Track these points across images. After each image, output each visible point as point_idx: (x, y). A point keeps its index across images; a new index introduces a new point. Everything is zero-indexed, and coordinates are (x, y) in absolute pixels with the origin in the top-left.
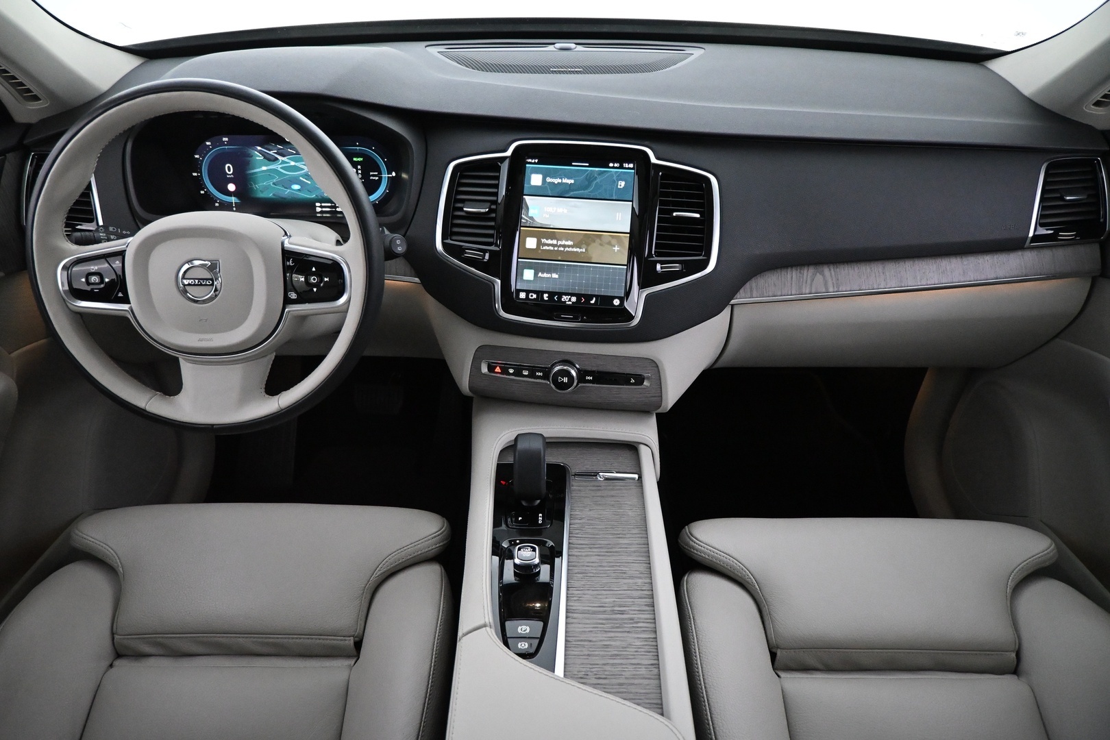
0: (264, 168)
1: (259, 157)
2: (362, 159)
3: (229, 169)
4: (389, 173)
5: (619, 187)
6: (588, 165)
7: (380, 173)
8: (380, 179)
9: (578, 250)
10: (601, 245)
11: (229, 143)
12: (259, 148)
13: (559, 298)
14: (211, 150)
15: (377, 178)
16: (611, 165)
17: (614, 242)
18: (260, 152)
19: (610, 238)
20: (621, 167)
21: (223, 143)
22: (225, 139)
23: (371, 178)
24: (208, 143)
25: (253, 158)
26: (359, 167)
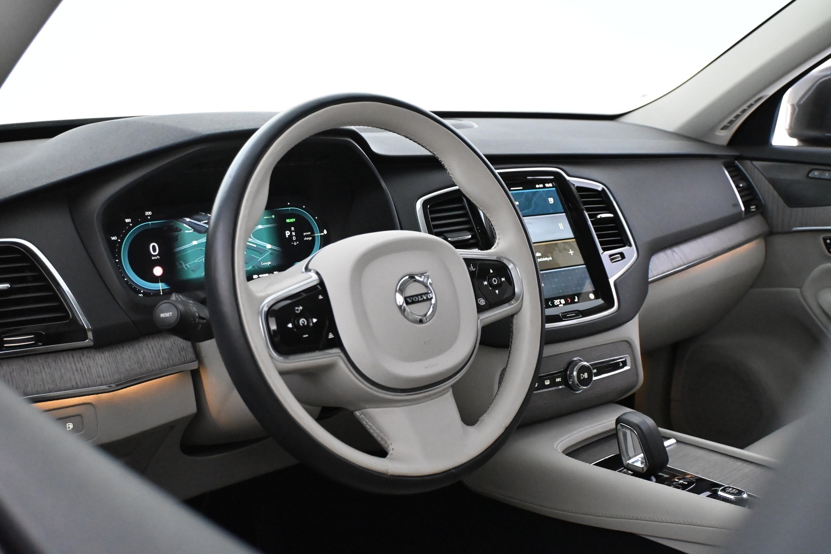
0: (195, 243)
1: (189, 230)
2: (294, 220)
3: (154, 249)
4: (321, 231)
5: (550, 203)
6: (521, 188)
7: (313, 233)
8: (314, 238)
9: (546, 259)
10: (560, 251)
11: (153, 218)
12: (188, 220)
13: (553, 303)
14: (131, 228)
15: (311, 238)
16: (537, 186)
17: (567, 247)
18: (189, 224)
19: (563, 245)
20: (545, 187)
21: (145, 219)
22: (148, 213)
23: (305, 239)
24: (128, 220)
25: (182, 232)
26: (293, 229)
